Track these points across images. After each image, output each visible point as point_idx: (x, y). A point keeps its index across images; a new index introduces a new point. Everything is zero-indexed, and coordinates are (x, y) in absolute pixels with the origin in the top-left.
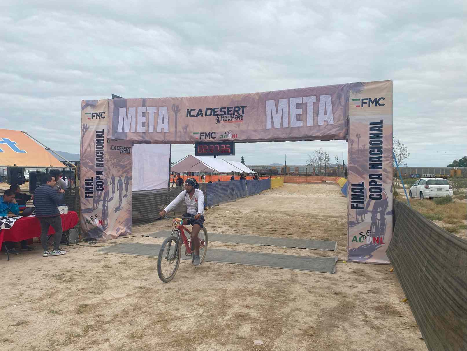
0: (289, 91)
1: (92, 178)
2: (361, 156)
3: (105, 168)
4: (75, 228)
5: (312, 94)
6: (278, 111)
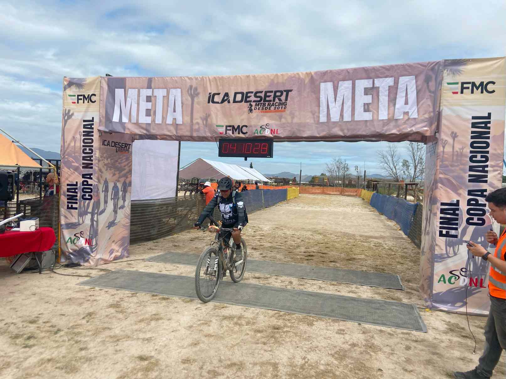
0: (355, 70)
1: (77, 182)
2: (456, 164)
3: (95, 170)
4: (52, 249)
5: (388, 74)
6: (337, 98)
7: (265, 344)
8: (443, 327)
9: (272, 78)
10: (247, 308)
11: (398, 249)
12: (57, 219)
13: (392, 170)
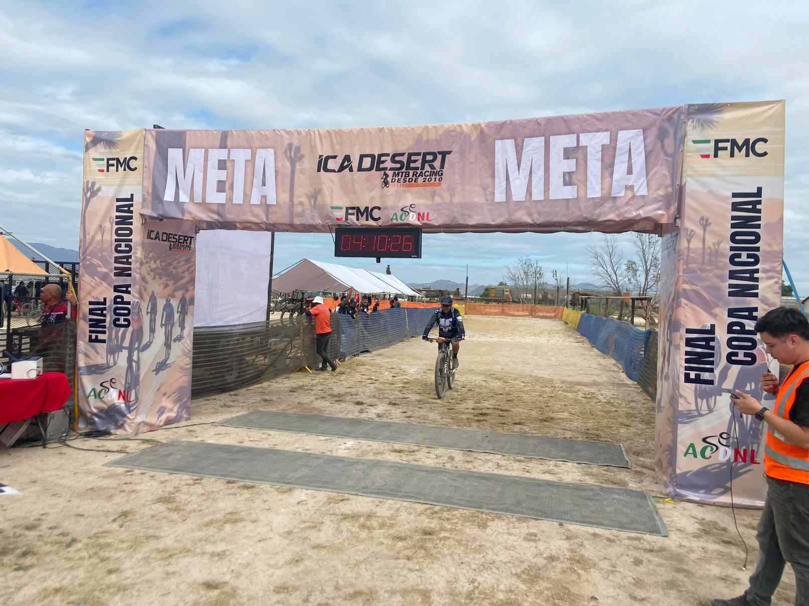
0: (549, 120)
1: (105, 299)
2: (709, 268)
3: (135, 279)
4: (63, 408)
5: (600, 127)
6: (522, 164)
7: (409, 558)
8: (692, 527)
9: (418, 132)
10: (382, 500)
11: (620, 402)
12: (72, 358)
13: (610, 276)
